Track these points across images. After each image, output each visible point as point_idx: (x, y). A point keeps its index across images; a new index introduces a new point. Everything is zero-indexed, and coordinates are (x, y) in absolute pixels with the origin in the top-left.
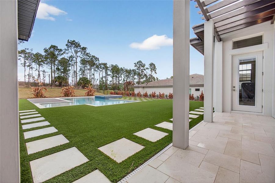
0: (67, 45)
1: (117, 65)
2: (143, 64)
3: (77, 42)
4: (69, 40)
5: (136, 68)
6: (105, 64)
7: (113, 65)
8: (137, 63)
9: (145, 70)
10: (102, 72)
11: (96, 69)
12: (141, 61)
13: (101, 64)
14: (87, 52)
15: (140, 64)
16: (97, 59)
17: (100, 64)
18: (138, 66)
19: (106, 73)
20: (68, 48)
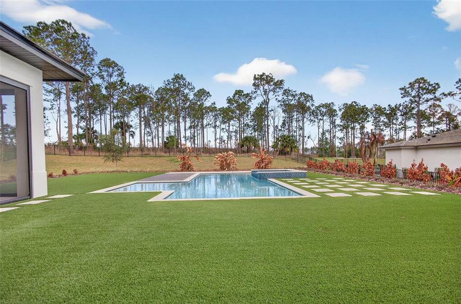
0: (254, 85)
1: (355, 102)
2: (430, 85)
3: (269, 74)
4: (255, 75)
5: (407, 99)
6: (327, 106)
7: (347, 104)
8: (408, 86)
9: (439, 100)
10: (321, 122)
11: (312, 118)
12: (422, 79)
13: (320, 106)
14: (285, 87)
15: (419, 87)
16: (309, 97)
17: (318, 108)
18: (414, 93)
19: (333, 123)
20: (255, 89)
